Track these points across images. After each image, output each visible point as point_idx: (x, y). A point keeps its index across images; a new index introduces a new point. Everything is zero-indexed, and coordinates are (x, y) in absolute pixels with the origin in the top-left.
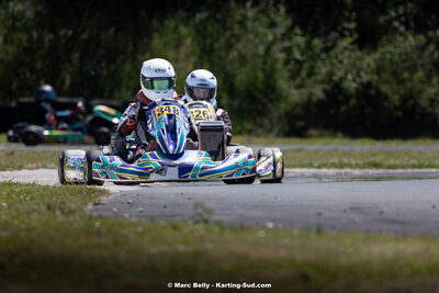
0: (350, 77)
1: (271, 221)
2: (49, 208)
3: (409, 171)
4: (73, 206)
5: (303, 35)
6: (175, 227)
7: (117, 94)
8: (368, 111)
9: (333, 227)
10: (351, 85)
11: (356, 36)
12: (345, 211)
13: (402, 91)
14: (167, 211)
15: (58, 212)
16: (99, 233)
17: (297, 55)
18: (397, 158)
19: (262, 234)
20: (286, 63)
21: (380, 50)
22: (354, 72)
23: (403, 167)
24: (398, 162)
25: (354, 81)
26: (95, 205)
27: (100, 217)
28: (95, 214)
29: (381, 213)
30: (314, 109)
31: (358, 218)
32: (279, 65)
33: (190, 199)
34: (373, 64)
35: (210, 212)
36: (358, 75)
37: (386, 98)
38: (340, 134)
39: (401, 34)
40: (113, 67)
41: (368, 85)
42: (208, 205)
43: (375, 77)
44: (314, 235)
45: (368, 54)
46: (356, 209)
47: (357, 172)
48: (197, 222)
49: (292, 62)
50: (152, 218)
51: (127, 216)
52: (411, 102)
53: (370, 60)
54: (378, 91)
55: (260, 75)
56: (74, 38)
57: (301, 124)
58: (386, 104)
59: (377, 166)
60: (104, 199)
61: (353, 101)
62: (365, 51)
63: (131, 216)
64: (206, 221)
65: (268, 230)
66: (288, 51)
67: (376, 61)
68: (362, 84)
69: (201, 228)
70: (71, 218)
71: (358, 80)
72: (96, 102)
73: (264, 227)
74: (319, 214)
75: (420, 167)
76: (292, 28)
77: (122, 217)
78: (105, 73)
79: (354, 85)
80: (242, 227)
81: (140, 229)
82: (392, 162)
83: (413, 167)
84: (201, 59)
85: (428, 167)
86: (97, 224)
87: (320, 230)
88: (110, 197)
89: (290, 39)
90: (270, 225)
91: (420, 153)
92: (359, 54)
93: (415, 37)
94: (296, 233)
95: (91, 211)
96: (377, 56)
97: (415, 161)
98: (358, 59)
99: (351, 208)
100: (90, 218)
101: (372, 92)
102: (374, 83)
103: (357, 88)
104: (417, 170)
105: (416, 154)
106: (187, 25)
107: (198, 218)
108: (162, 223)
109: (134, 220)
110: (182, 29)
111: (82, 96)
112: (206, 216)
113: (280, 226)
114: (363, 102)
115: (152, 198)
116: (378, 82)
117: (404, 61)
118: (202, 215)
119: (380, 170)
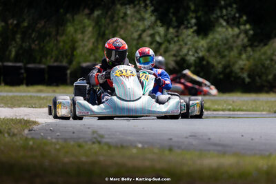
0: (191, 53)
1: (140, 142)
2: (1, 132)
3: (227, 113)
4: (16, 131)
5: (162, 26)
6: (79, 146)
7: (44, 60)
9: (179, 147)
10: (191, 58)
11: (195, 28)
12: (186, 138)
13: (223, 63)
14: (75, 136)
15: (6, 135)
16: (32, 148)
17: (158, 39)
18: (219, 105)
19: (134, 151)
20: (151, 43)
21: (211, 36)
22: (193, 50)
23: (223, 110)
24: (220, 107)
25: (193, 55)
26: (30, 130)
27: (33, 138)
28: (29, 137)
29: (209, 139)
31: (195, 142)
33: (89, 128)
34: (205, 45)
35: (102, 136)
36: (196, 52)
37: (213, 66)
39: (223, 27)
40: (42, 45)
41: (202, 59)
42: (102, 132)
43: (207, 54)
44: (167, 152)
45: (202, 39)
46: (194, 136)
48: (94, 143)
49: (155, 44)
50: (65, 140)
51: (49, 138)
52: (228, 70)
53: (203, 43)
54: (208, 62)
56: (18, 25)
58: (212, 70)
60: (35, 127)
61: (193, 68)
62: (201, 37)
63: (52, 138)
64: (99, 143)
65: (138, 148)
66: (152, 36)
67: (208, 43)
68: (198, 57)
69: (96, 146)
70: (14, 139)
71: (196, 55)
72: (30, 66)
73: (136, 147)
74: (171, 139)
75: (234, 111)
76: (156, 22)
77: (46, 139)
78: (37, 48)
79: (193, 58)
80: (122, 147)
81: (58, 147)
82: (216, 107)
83: (229, 110)
84: (97, 40)
85: (239, 110)
86: (31, 143)
87: (170, 149)
88: (39, 126)
89: (153, 29)
90: (140, 146)
91: (233, 102)
92: (196, 38)
93: (232, 28)
94: (156, 150)
95: (27, 134)
96: (208, 40)
97: (230, 107)
98: (196, 42)
99: (190, 136)
100: (27, 139)
101: (205, 63)
102: (206, 58)
103: (195, 61)
104: (231, 113)
105: (231, 102)
106: (89, 19)
107: (94, 140)
108: (72, 143)
109: (54, 140)
110: (86, 21)
111: (22, 62)
112: (99, 139)
113: (146, 146)
114: (199, 69)
115: (65, 127)
116: (208, 57)
117: (225, 44)
118: (97, 138)
119: (209, 112)
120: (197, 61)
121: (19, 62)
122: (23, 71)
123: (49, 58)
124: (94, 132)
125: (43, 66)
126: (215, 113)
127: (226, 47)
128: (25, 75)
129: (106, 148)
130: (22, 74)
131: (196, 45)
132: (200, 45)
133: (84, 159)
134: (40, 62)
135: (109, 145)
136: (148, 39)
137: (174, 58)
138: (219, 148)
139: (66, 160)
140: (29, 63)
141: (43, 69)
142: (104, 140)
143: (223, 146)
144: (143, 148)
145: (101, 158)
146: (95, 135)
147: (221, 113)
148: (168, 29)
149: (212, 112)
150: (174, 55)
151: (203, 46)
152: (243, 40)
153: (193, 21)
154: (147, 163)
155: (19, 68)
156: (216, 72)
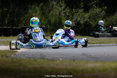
0: (82, 20)
1: (61, 58)
2: (2, 56)
4: (8, 55)
5: (69, 9)
6: (35, 60)
7: (20, 25)
8: (87, 29)
9: (78, 60)
10: (82, 22)
11: (83, 9)
12: (81, 55)
13: (96, 23)
14: (33, 56)
15: (4, 57)
16: (15, 62)
17: (68, 14)
18: (94, 41)
19: (59, 62)
20: (65, 16)
21: (90, 12)
22: (83, 18)
24: (95, 42)
25: (83, 21)
26: (14, 55)
27: (16, 58)
28: (14, 57)
29: (90, 56)
31: (84, 57)
32: (63, 17)
33: (39, 53)
34: (88, 16)
35: (45, 56)
36: (84, 19)
37: (91, 25)
38: (79, 35)
39: (95, 8)
40: (18, 19)
41: (87, 22)
42: (44, 54)
44: (72, 62)
45: (87, 13)
46: (84, 55)
48: (41, 59)
50: (29, 58)
51: (23, 58)
54: (89, 23)
55: (58, 20)
56: (8, 11)
58: (91, 27)
60: (17, 53)
61: (83, 26)
62: (86, 13)
63: (24, 58)
64: (44, 59)
65: (60, 61)
66: (65, 13)
67: (89, 15)
69: (42, 60)
70: (8, 58)
71: (84, 21)
72: (14, 28)
73: (59, 60)
74: (74, 56)
75: (101, 43)
76: (66, 7)
77: (22, 58)
78: (16, 20)
79: (83, 22)
80: (53, 60)
81: (26, 61)
82: (93, 42)
83: (99, 43)
84: (42, 16)
85: (103, 43)
86: (15, 60)
87: (74, 60)
88: (18, 53)
89: (66, 10)
90: (61, 59)
91: (101, 40)
92: (84, 14)
93: (99, 9)
94: (68, 61)
95: (13, 56)
96: (89, 14)
97: (99, 42)
98: (84, 15)
99: (82, 55)
100: (13, 58)
101: (88, 24)
102: (88, 21)
103: (84, 23)
104: (100, 44)
105: (100, 40)
107: (41, 58)
108: (32, 59)
109: (24, 59)
110: (37, 8)
111: (11, 26)
112: (44, 57)
113: (63, 59)
114: (85, 26)
115: (29, 53)
116: (89, 21)
117: (96, 15)
118: (43, 57)
119: (90, 44)
120: (85, 22)
121: (9, 26)
122: (11, 30)
123: (21, 24)
124: (41, 54)
125: (19, 28)
126: (93, 45)
127: (97, 17)
129: (47, 61)
130: (11, 31)
131: (84, 16)
132: (86, 16)
133: (37, 66)
134: (18, 26)
135: (48, 60)
136: (64, 14)
138: (95, 59)
139: (30, 66)
140: (13, 27)
142: (46, 58)
143: (97, 58)
144: (62, 60)
145: (45, 65)
146: (42, 56)
147: (96, 44)
148: (72, 10)
149: (92, 44)
150: (75, 21)
151: (87, 17)
152: (104, 13)
154: (64, 67)
155: (10, 29)
156: (93, 27)
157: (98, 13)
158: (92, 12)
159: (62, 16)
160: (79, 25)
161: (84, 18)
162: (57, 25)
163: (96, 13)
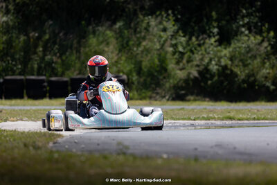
0: (213, 62)
1: (166, 153)
2: (25, 145)
3: (252, 122)
4: (40, 144)
5: (184, 36)
6: (105, 157)
7: (67, 73)
8: (226, 83)
9: (205, 157)
10: (214, 68)
11: (217, 37)
12: (212, 147)
13: (247, 71)
14: (100, 147)
15: (31, 148)
16: (57, 161)
17: (181, 49)
18: (243, 114)
19: (160, 161)
20: (174, 53)
21: (233, 45)
22: (216, 59)
23: (247, 119)
24: (245, 117)
25: (216, 65)
26: (54, 143)
27: (58, 151)
28: (54, 149)
29: (235, 148)
30: (191, 83)
31: (220, 152)
32: (169, 56)
33: (114, 140)
34: (228, 55)
35: (127, 148)
36: (219, 61)
37: (236, 75)
38: (207, 99)
39: (246, 35)
40: (64, 58)
41: (225, 67)
42: (126, 143)
43: (229, 63)
44: (193, 162)
45: (225, 48)
46: (219, 146)
47: (219, 122)
48: (119, 154)
49: (177, 54)
50: (90, 152)
51: (74, 150)
52: (252, 79)
53: (226, 52)
54: (232, 71)
55: (156, 61)
56: (39, 38)
57: (183, 92)
58: (236, 79)
59: (231, 119)
60: (59, 140)
61: (216, 78)
62: (223, 46)
63: (77, 151)
64: (124, 154)
65: (163, 159)
66: (175, 46)
67: (230, 52)
69: (121, 158)
70: (39, 152)
72: (53, 79)
73: (161, 157)
74: (196, 149)
75: (258, 119)
76: (177, 32)
77: (72, 151)
78: (59, 60)
79: (216, 67)
80: (148, 158)
81: (83, 159)
82: (241, 116)
83: (254, 119)
84: (120, 51)
85: (263, 119)
86: (56, 155)
87: (196, 159)
88: (63, 139)
89: (176, 39)
90: (165, 156)
91: (258, 111)
92: (219, 48)
93: (255, 37)
94: (181, 161)
95: (52, 147)
96: (231, 49)
97: (255, 116)
98: (219, 51)
99: (216, 146)
100: (51, 152)
101: (228, 72)
102: (229, 67)
103: (218, 70)
104: (256, 122)
105: (256, 111)
106: (111, 30)
107: (119, 151)
108: (97, 155)
109: (79, 153)
110: (108, 32)
111: (45, 75)
112: (125, 150)
113: (171, 156)
114: (222, 78)
115: (90, 139)
116: (231, 65)
117: (248, 52)
118: (122, 150)
119: (234, 122)
120: (220, 68)
121: (42, 75)
122: (46, 84)
124: (119, 144)
125: (65, 79)
126: (240, 122)
127: (249, 55)
128: (48, 88)
129: (131, 158)
130: (45, 87)
131: (219, 54)
132: (223, 54)
133: (109, 170)
134: (63, 74)
135: (134, 156)
136: (171, 49)
137: (197, 68)
138: (245, 157)
139: (92, 172)
140: (51, 76)
141: (66, 82)
142: (130, 151)
143: (250, 154)
144: (168, 159)
145: (127, 169)
146: (121, 147)
147: (246, 122)
148: (190, 39)
149: (237, 122)
150: (198, 66)
151: (225, 55)
152: (266, 48)
153: (216, 30)
154: (173, 174)
155: (43, 81)
156: (240, 81)
157: (251, 46)
158: (239, 45)
159: (166, 53)
160: (208, 76)
161: (220, 58)
162: (156, 74)
163: (249, 47)
